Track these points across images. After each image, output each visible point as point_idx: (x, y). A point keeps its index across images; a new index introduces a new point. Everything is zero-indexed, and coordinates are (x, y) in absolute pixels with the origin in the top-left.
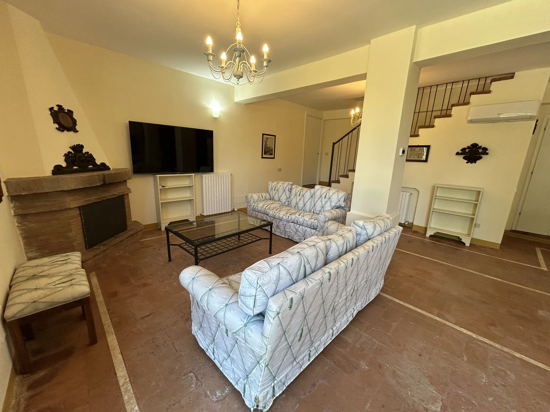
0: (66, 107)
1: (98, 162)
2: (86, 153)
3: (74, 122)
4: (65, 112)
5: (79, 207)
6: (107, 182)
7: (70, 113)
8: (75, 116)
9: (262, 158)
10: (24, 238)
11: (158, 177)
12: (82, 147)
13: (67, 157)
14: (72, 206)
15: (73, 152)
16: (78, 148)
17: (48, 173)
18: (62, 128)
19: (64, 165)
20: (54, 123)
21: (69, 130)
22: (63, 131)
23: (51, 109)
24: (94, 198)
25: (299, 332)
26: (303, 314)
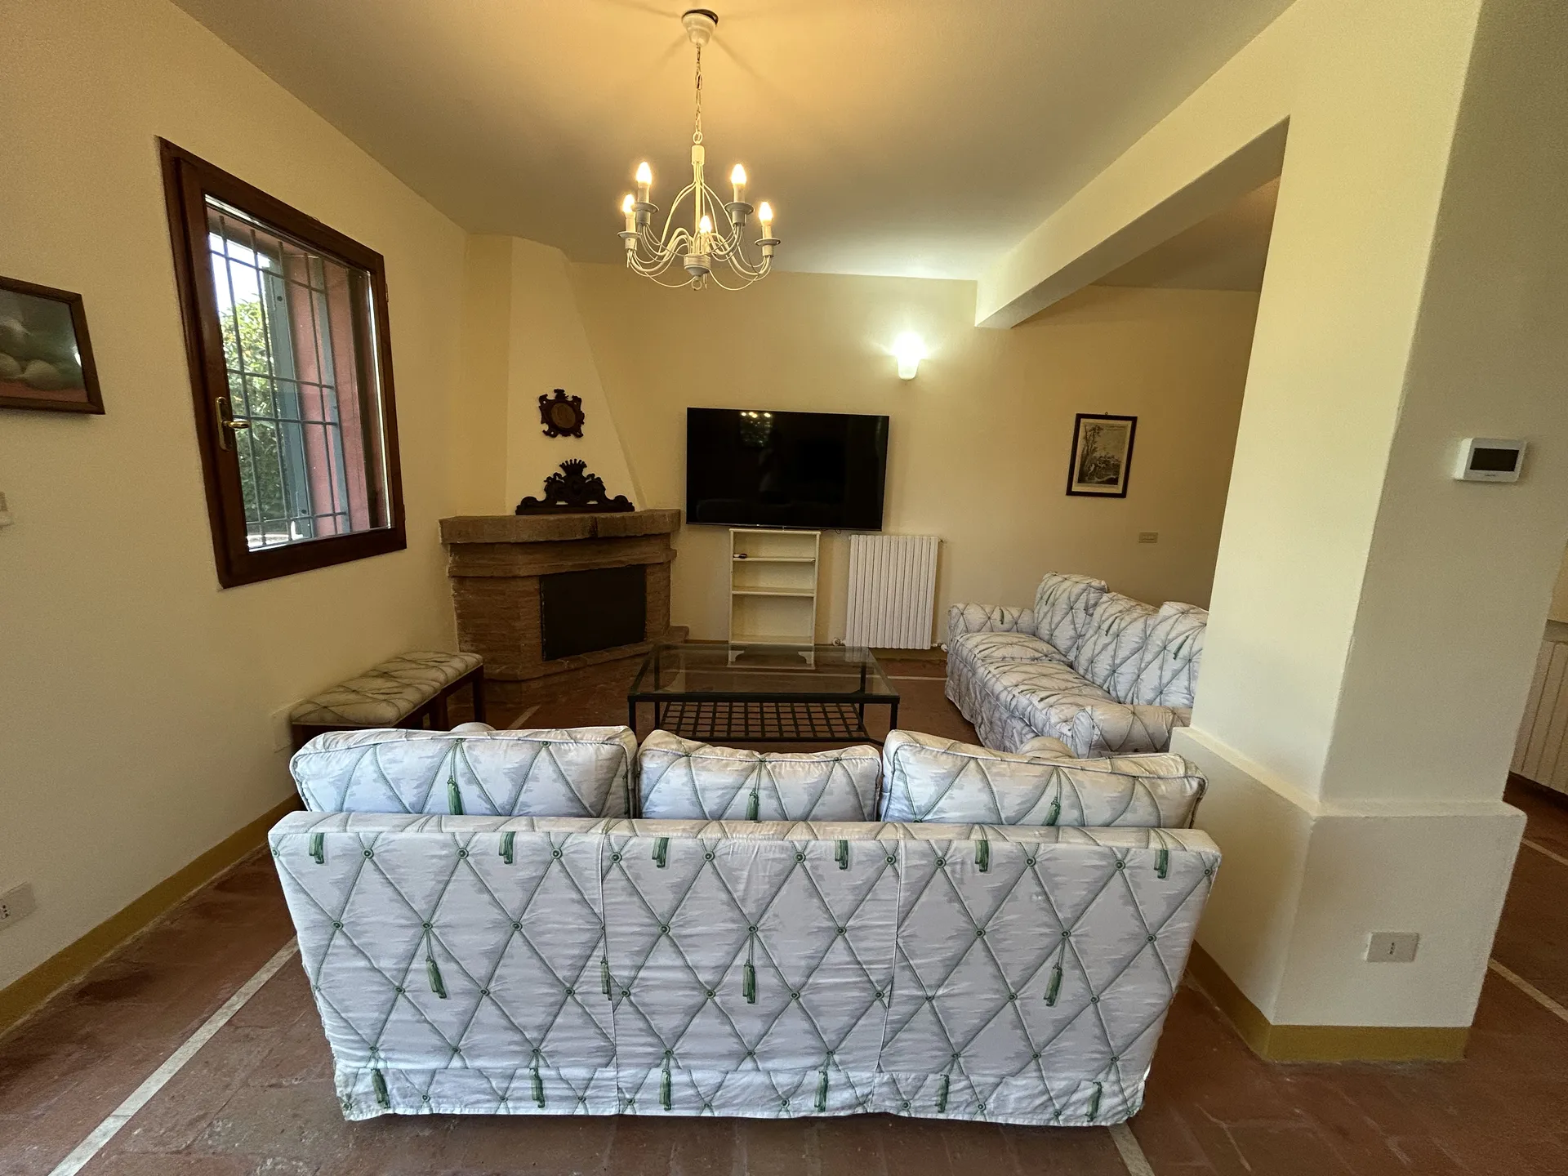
0: (569, 394)
1: (610, 495)
2: (589, 476)
3: (580, 418)
4: (568, 402)
5: (543, 578)
6: (600, 535)
7: (577, 400)
8: (583, 408)
9: (1070, 492)
10: (459, 616)
11: (732, 533)
12: (583, 465)
13: (552, 484)
14: (526, 573)
15: (563, 474)
16: (574, 469)
17: (510, 509)
18: (554, 430)
19: (541, 496)
20: (542, 423)
21: (566, 433)
22: (554, 436)
23: (543, 398)
24: (570, 564)
25: (420, 964)
26: (398, 909)
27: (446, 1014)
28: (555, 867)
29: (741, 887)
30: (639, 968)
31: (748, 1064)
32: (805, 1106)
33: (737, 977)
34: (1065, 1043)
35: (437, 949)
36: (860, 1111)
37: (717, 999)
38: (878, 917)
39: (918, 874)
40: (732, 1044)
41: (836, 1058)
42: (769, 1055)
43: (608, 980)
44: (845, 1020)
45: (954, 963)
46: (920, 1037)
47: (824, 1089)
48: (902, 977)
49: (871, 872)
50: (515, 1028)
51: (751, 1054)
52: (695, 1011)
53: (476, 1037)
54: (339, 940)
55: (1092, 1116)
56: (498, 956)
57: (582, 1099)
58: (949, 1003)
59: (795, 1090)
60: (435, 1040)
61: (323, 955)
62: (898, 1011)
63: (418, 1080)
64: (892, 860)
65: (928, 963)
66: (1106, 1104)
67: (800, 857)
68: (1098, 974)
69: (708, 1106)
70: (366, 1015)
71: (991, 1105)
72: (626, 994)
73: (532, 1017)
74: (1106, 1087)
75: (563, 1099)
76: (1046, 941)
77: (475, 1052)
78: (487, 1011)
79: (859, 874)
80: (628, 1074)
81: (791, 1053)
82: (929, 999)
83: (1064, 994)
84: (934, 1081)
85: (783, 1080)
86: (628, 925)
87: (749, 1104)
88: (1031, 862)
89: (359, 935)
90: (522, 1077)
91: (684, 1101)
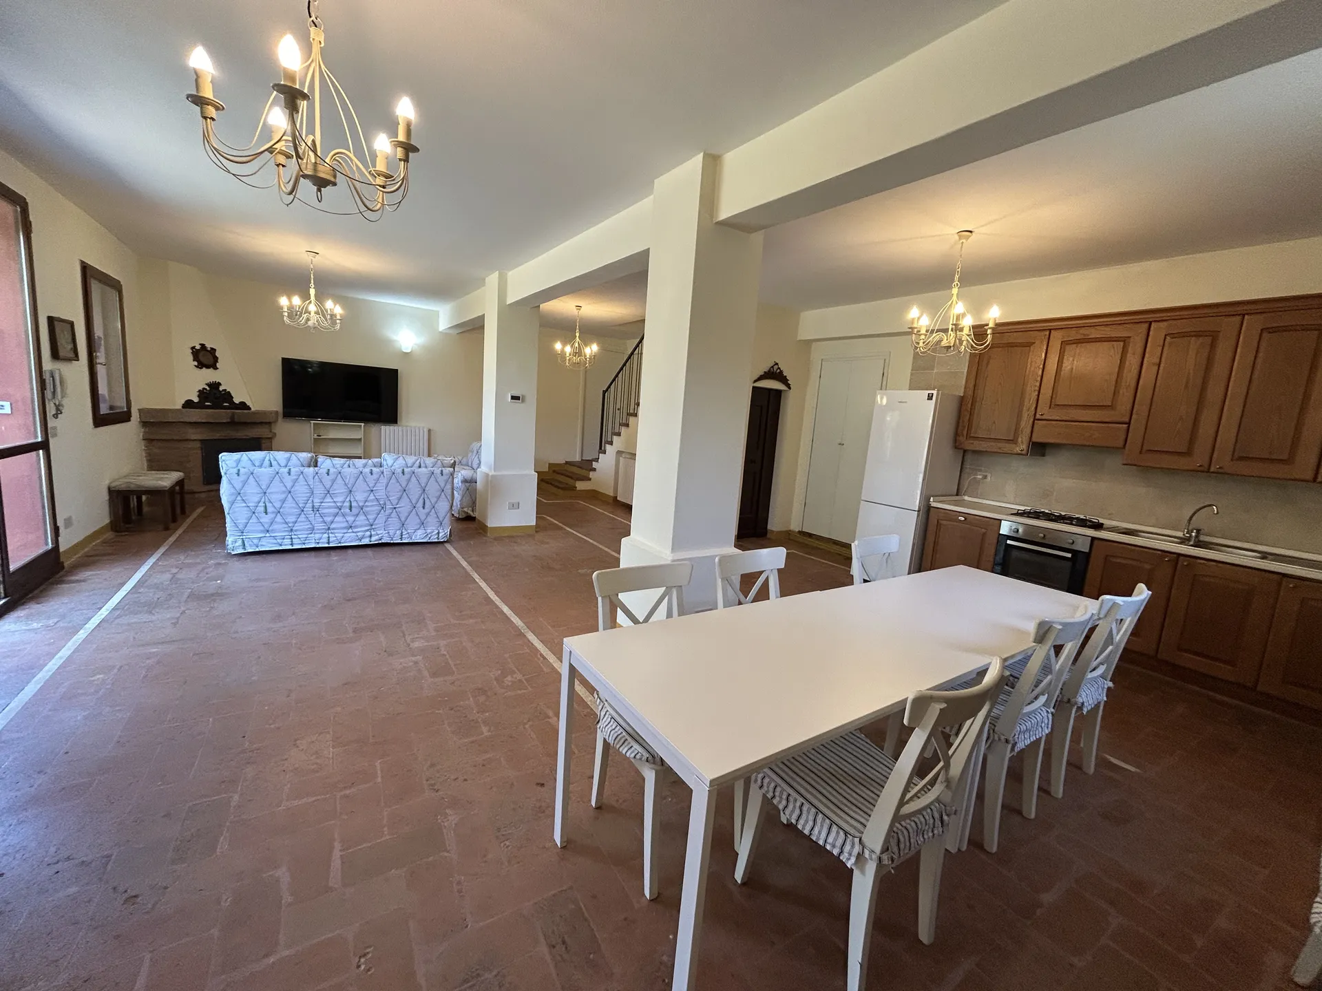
0: (209, 346)
1: (237, 400)
2: (223, 390)
3: (216, 359)
4: (208, 351)
5: (201, 440)
6: (235, 421)
7: (213, 350)
8: (217, 354)
11: (312, 425)
12: (219, 384)
13: (201, 393)
14: (194, 437)
15: (208, 389)
16: (215, 386)
17: (179, 406)
18: (201, 365)
19: (196, 400)
20: (194, 361)
21: (208, 367)
22: (201, 368)
23: (193, 348)
24: (218, 435)
25: (261, 504)
26: (259, 489)
27: (266, 519)
28: (301, 476)
29: (347, 480)
30: (322, 503)
31: (350, 530)
32: (366, 541)
33: (347, 504)
34: (429, 519)
35: (267, 500)
36: (380, 542)
37: (342, 511)
38: (380, 487)
39: (389, 476)
40: (345, 525)
41: (373, 527)
42: (356, 527)
43: (313, 507)
44: (374, 516)
45: (400, 499)
46: (394, 520)
47: (371, 536)
48: (388, 503)
49: (378, 476)
50: (286, 523)
51: (351, 527)
52: (336, 515)
53: (275, 526)
54: (239, 498)
55: (438, 538)
56: (284, 501)
57: (304, 544)
58: (399, 509)
59: (363, 537)
60: (262, 528)
61: (232, 503)
62: (388, 512)
63: (255, 541)
64: (383, 473)
65: (394, 499)
66: (440, 535)
67: (361, 473)
68: (433, 500)
69: (340, 543)
70: (241, 521)
71: (413, 538)
72: (318, 511)
73: (291, 519)
74: (440, 531)
75: (300, 544)
76: (420, 492)
77: (273, 531)
78: (279, 519)
79: (375, 476)
80: (317, 536)
81: (361, 526)
82: (395, 508)
83: (426, 507)
84: (398, 532)
85: (360, 534)
86: (319, 490)
87: (351, 541)
88: (414, 473)
89: (245, 496)
90: (287, 539)
91: (334, 541)
